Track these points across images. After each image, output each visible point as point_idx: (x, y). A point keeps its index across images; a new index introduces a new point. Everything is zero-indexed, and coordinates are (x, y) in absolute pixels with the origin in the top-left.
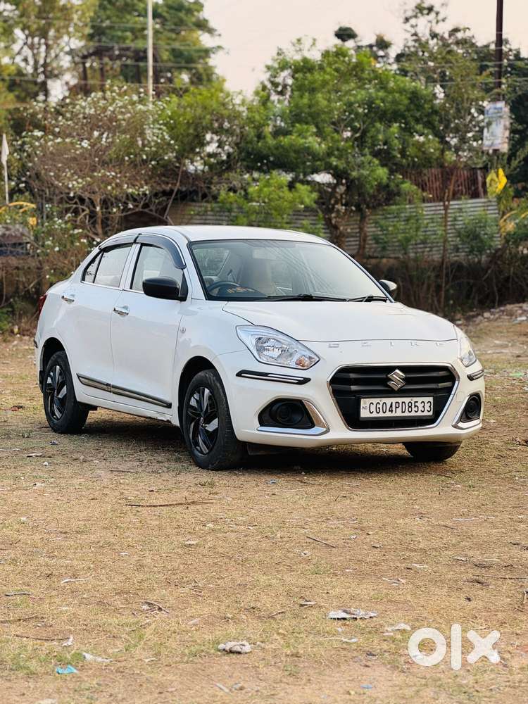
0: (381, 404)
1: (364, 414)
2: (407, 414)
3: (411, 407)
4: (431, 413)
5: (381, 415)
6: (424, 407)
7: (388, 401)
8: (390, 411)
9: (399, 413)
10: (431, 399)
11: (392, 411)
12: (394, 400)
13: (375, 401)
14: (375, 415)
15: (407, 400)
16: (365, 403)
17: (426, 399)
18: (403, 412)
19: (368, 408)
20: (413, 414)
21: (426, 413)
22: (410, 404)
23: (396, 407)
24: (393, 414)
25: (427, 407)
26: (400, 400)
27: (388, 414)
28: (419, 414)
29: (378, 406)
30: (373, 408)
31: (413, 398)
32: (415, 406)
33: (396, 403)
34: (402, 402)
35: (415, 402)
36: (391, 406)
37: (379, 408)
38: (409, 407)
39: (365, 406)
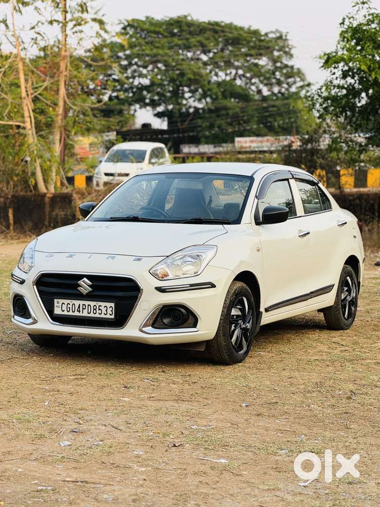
0: (71, 304)
1: (57, 311)
2: (92, 315)
3: (96, 309)
4: (113, 317)
5: (71, 313)
6: (106, 310)
7: (77, 303)
8: (77, 311)
9: (85, 314)
10: (113, 305)
11: (79, 311)
12: (82, 302)
13: (66, 302)
14: (66, 313)
15: (92, 303)
16: (58, 303)
17: (109, 305)
18: (88, 313)
19: (62, 306)
20: (97, 315)
21: (108, 316)
22: (95, 307)
23: (83, 309)
24: (81, 314)
25: (109, 311)
26: (87, 303)
27: (76, 314)
28: (103, 316)
29: (69, 306)
30: (64, 307)
31: (98, 302)
32: (99, 309)
33: (83, 305)
34: (88, 305)
35: (99, 306)
36: (79, 307)
37: (69, 308)
38: (94, 309)
39: (58, 305)
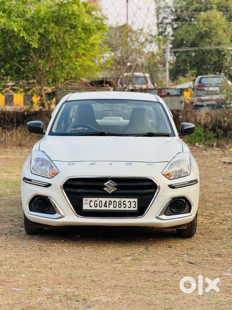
0: (98, 201)
1: (86, 207)
2: (117, 208)
3: (121, 204)
4: (136, 209)
5: (98, 208)
6: (130, 204)
7: (104, 200)
8: (104, 206)
9: (111, 208)
10: (136, 200)
11: (106, 206)
12: (108, 200)
13: (94, 199)
14: (93, 208)
15: (117, 200)
16: (86, 200)
17: (132, 200)
18: (114, 207)
19: (88, 204)
20: (122, 209)
21: (132, 209)
22: (120, 203)
23: (109, 204)
24: (107, 208)
25: (133, 205)
26: (112, 200)
27: (103, 208)
28: (127, 209)
29: (96, 203)
30: (92, 204)
31: (122, 199)
32: (124, 204)
33: (109, 201)
34: (114, 201)
35: (124, 201)
36: (106, 203)
37: (97, 204)
38: (119, 204)
39: (86, 202)
